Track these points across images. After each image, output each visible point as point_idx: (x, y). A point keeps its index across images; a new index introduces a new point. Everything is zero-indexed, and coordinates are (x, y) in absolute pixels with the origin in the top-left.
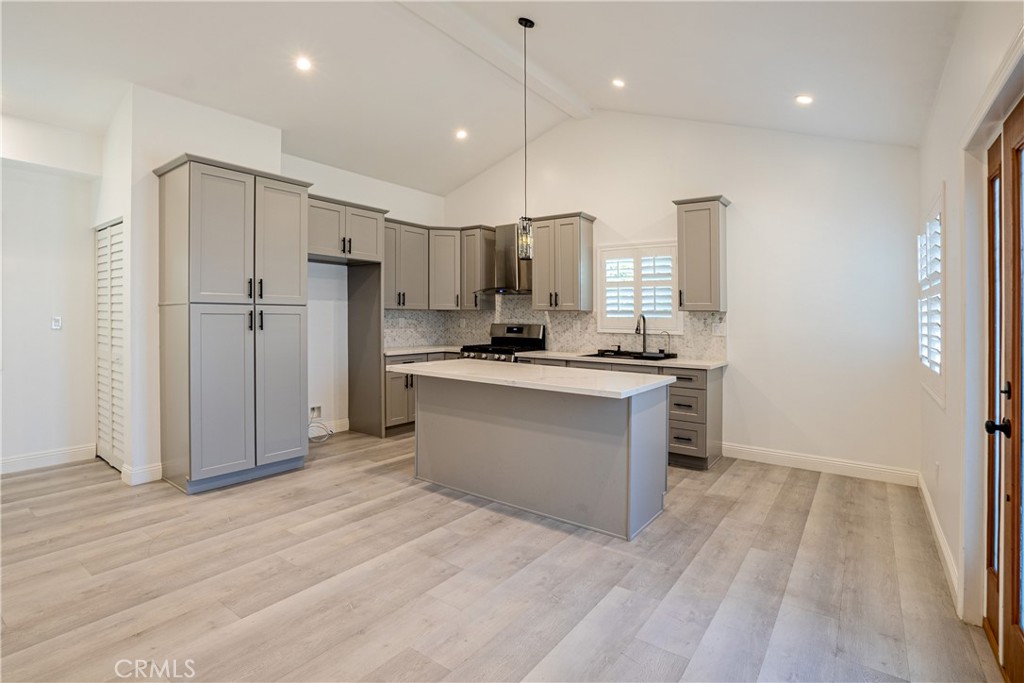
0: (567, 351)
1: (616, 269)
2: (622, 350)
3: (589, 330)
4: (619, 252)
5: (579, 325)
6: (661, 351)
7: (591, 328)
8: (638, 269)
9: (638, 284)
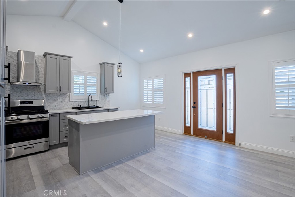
0: (55, 110)
1: (77, 79)
2: (81, 106)
3: (66, 101)
4: (79, 73)
5: (61, 99)
6: (94, 106)
7: (67, 100)
8: (86, 80)
9: (85, 84)
